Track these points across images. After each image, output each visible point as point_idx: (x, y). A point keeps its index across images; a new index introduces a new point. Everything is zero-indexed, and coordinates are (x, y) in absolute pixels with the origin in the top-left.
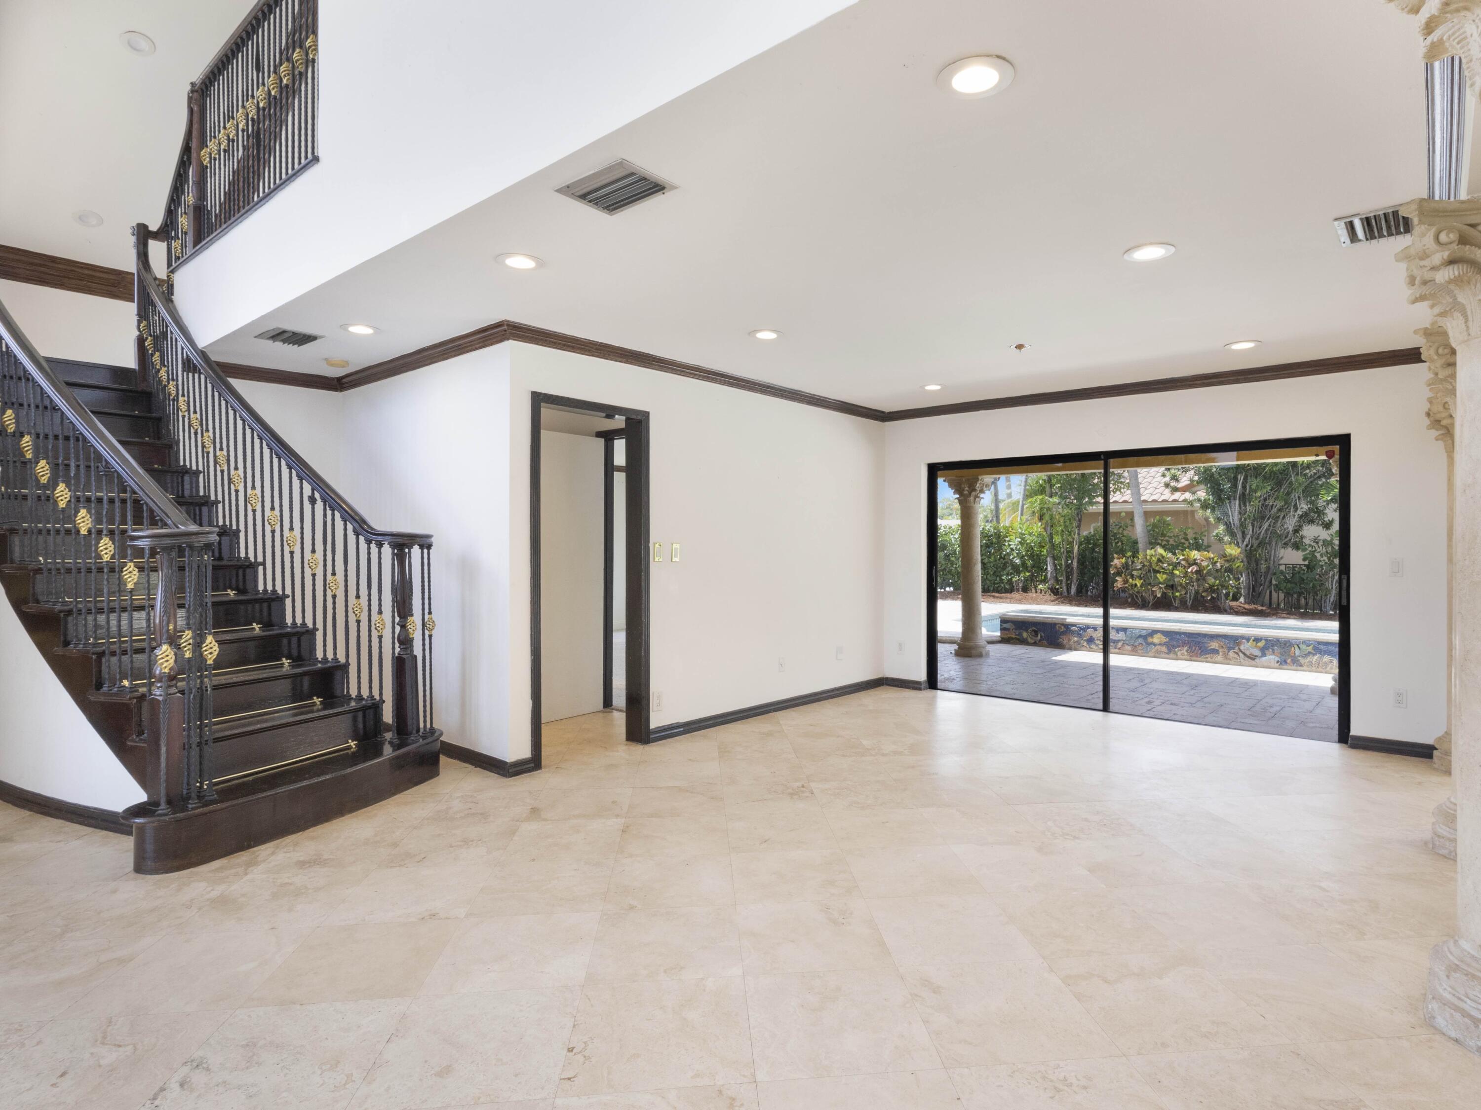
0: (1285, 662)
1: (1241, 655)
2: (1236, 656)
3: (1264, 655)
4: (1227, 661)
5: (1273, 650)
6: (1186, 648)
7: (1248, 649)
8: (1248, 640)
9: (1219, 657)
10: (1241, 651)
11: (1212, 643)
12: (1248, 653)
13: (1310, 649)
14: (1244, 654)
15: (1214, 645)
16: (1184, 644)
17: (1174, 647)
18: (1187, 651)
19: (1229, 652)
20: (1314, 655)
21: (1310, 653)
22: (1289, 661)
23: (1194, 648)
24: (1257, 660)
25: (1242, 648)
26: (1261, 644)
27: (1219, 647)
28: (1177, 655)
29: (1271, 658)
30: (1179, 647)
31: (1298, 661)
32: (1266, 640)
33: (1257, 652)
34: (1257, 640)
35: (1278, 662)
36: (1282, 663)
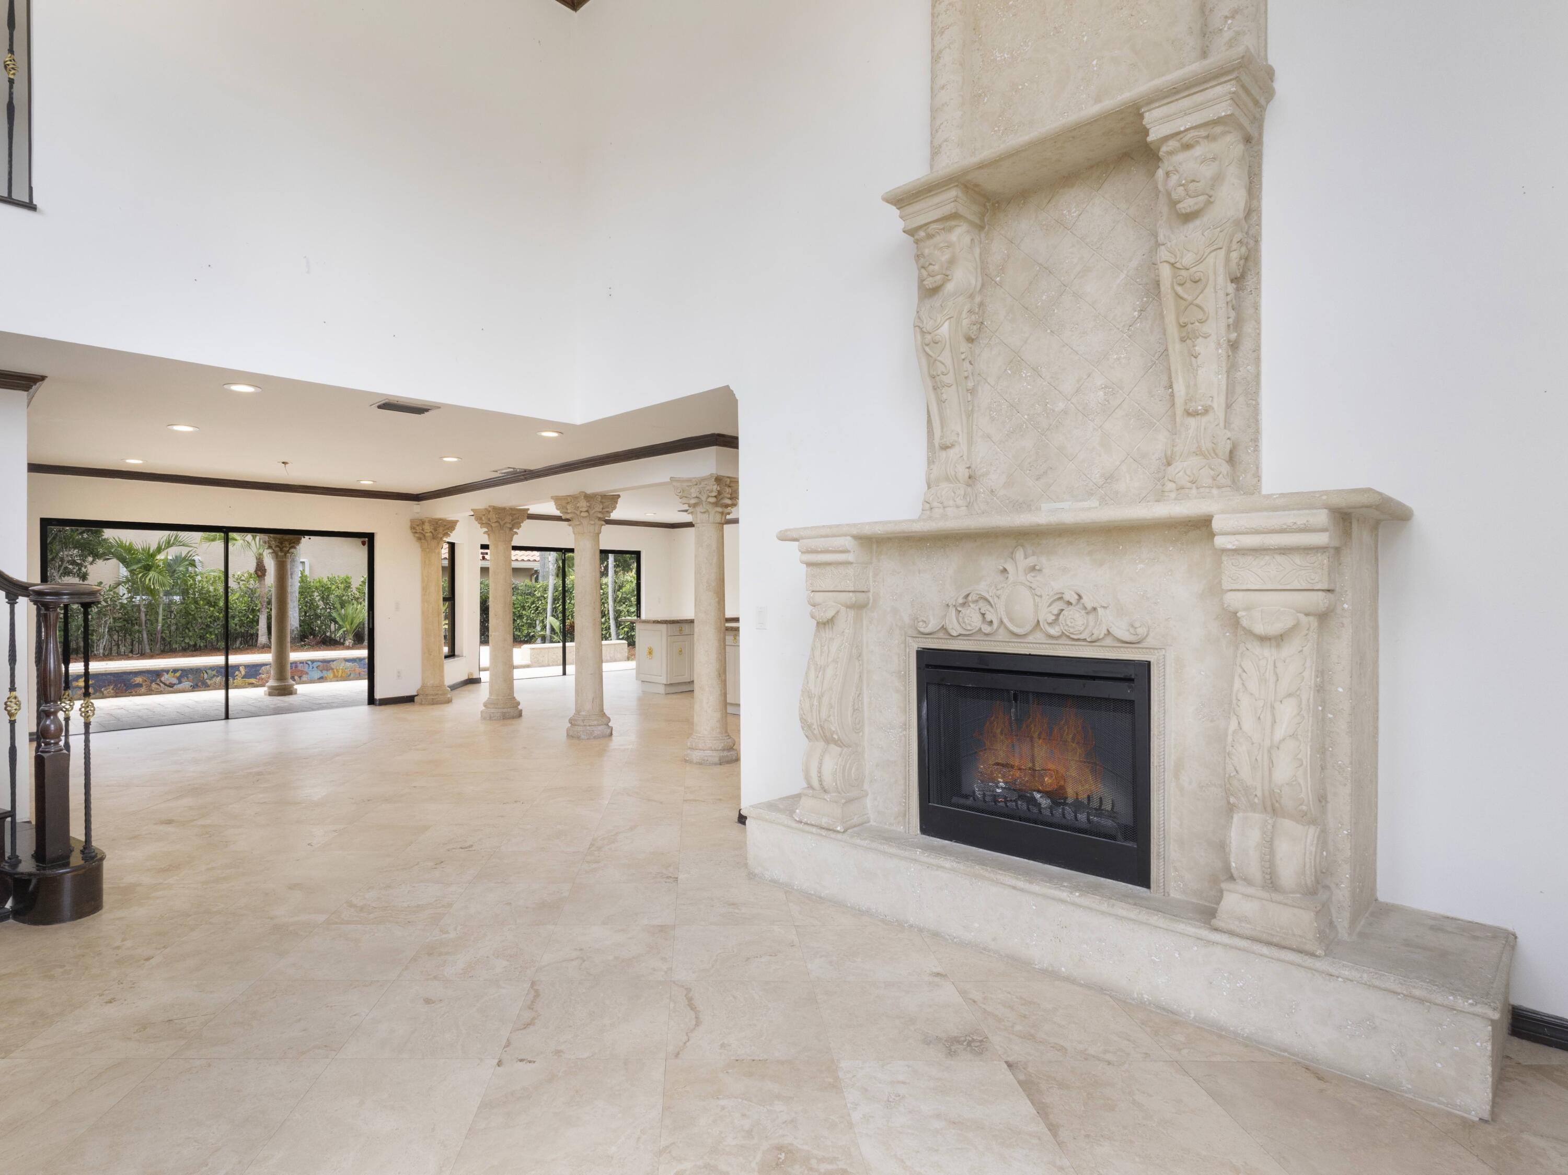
0: (197, 685)
1: (162, 685)
2: (157, 686)
3: (180, 682)
4: (150, 692)
5: (188, 678)
6: (112, 687)
7: (168, 680)
8: (167, 671)
9: (143, 690)
10: (161, 681)
11: (135, 679)
12: (167, 683)
13: (214, 673)
14: (165, 684)
15: (139, 680)
16: (110, 683)
17: (100, 687)
18: (113, 689)
19: (151, 683)
20: (218, 676)
21: (214, 676)
22: (200, 684)
23: (119, 685)
24: (175, 687)
25: (163, 679)
26: (178, 674)
27: (143, 681)
28: (103, 694)
29: (186, 684)
30: (105, 686)
31: (207, 683)
32: (181, 670)
33: (175, 681)
34: (175, 671)
35: (191, 686)
36: (194, 688)
